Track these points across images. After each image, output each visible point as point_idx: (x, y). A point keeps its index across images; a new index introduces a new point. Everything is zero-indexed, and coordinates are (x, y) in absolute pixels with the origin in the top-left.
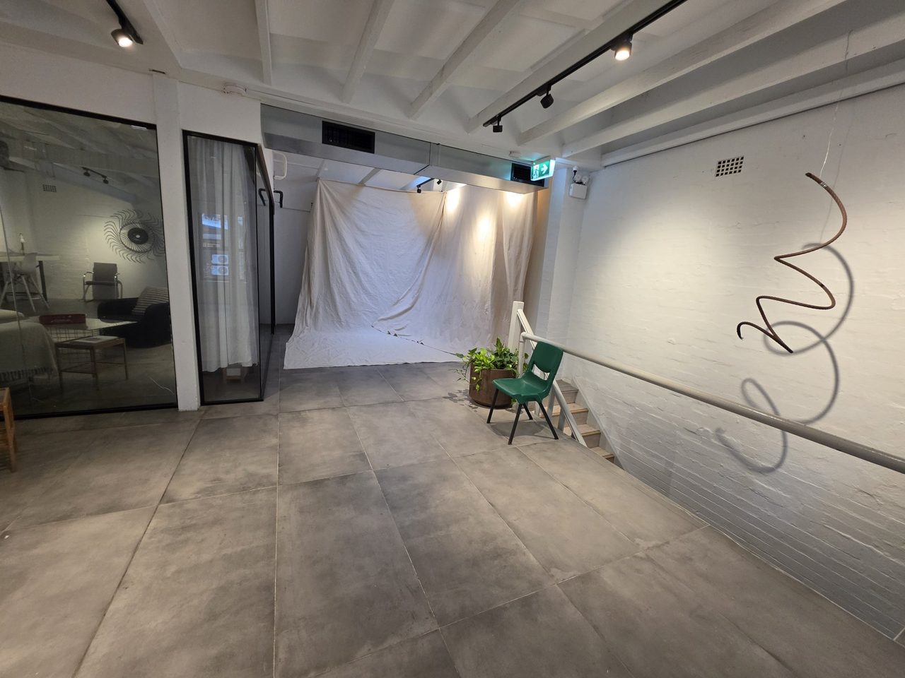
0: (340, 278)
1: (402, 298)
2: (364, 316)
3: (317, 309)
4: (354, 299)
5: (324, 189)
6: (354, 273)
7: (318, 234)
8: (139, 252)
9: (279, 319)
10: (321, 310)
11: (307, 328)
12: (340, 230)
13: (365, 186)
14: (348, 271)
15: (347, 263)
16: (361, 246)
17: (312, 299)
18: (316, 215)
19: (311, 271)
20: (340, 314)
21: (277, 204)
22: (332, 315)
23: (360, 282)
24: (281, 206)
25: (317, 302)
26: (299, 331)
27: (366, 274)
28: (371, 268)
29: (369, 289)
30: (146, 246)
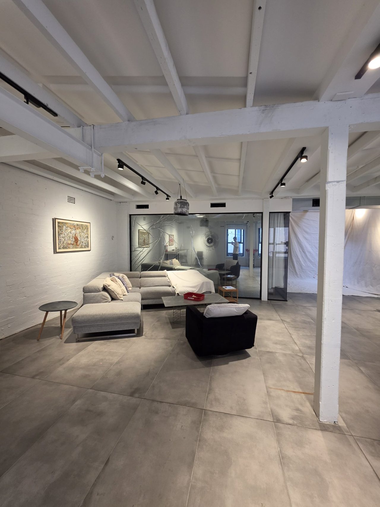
0: (297, 255)
2: (309, 272)
4: (304, 265)
6: (303, 252)
8: (210, 247)
12: (296, 233)
13: (308, 212)
14: (300, 251)
15: (300, 247)
16: (306, 239)
20: (297, 271)
22: (293, 272)
23: (306, 256)
27: (310, 252)
28: (312, 249)
29: (311, 259)
30: (212, 244)
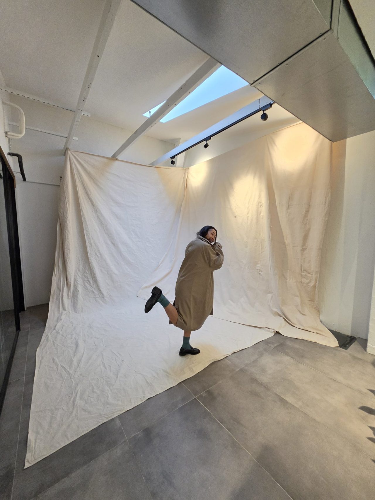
0: (99, 251)
1: (160, 264)
2: (128, 287)
3: (75, 287)
4: (116, 271)
5: (75, 160)
6: (113, 244)
7: (71, 206)
9: (28, 301)
10: (80, 288)
11: (64, 312)
13: (117, 159)
14: (106, 243)
17: (69, 277)
18: (67, 187)
19: (66, 246)
20: (102, 289)
21: (18, 176)
22: (93, 291)
23: (120, 253)
24: (24, 179)
25: (75, 280)
26: (55, 319)
